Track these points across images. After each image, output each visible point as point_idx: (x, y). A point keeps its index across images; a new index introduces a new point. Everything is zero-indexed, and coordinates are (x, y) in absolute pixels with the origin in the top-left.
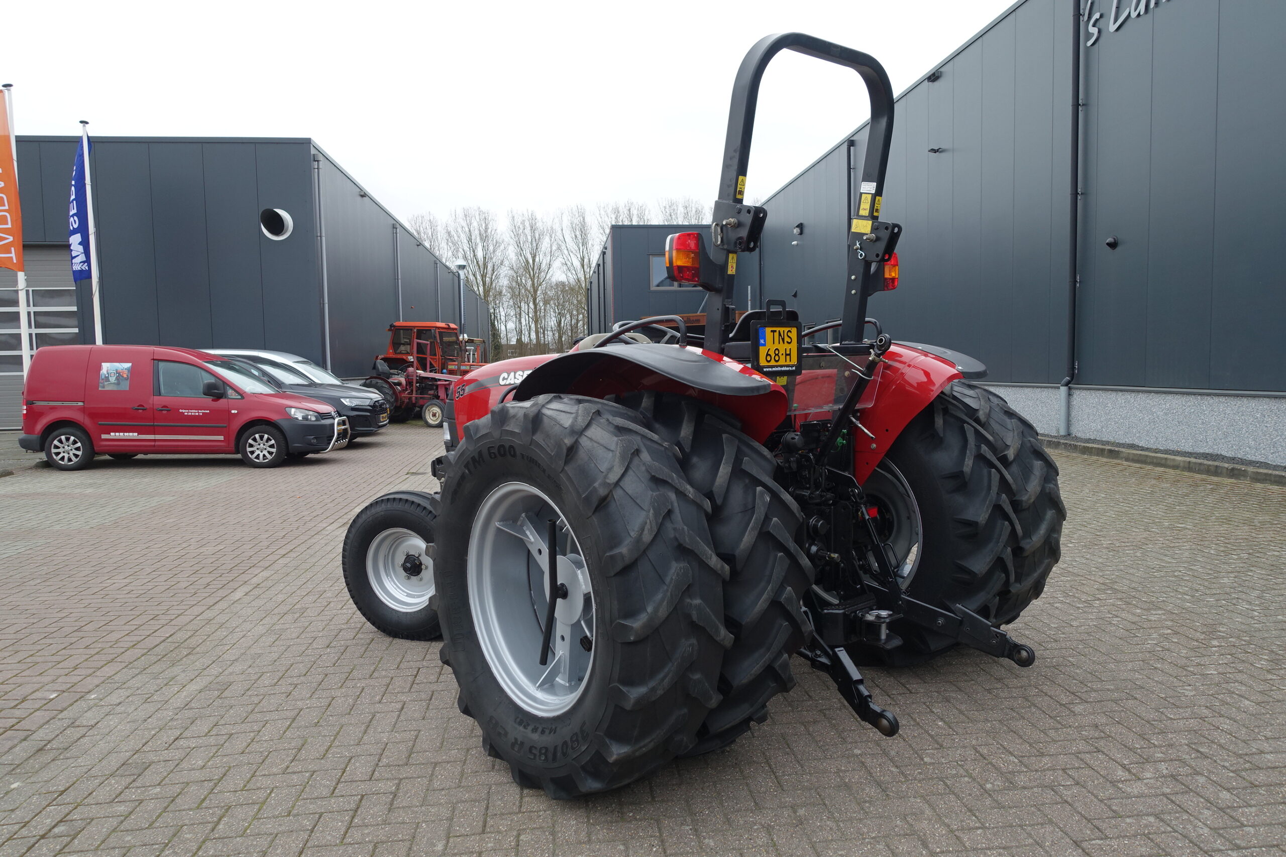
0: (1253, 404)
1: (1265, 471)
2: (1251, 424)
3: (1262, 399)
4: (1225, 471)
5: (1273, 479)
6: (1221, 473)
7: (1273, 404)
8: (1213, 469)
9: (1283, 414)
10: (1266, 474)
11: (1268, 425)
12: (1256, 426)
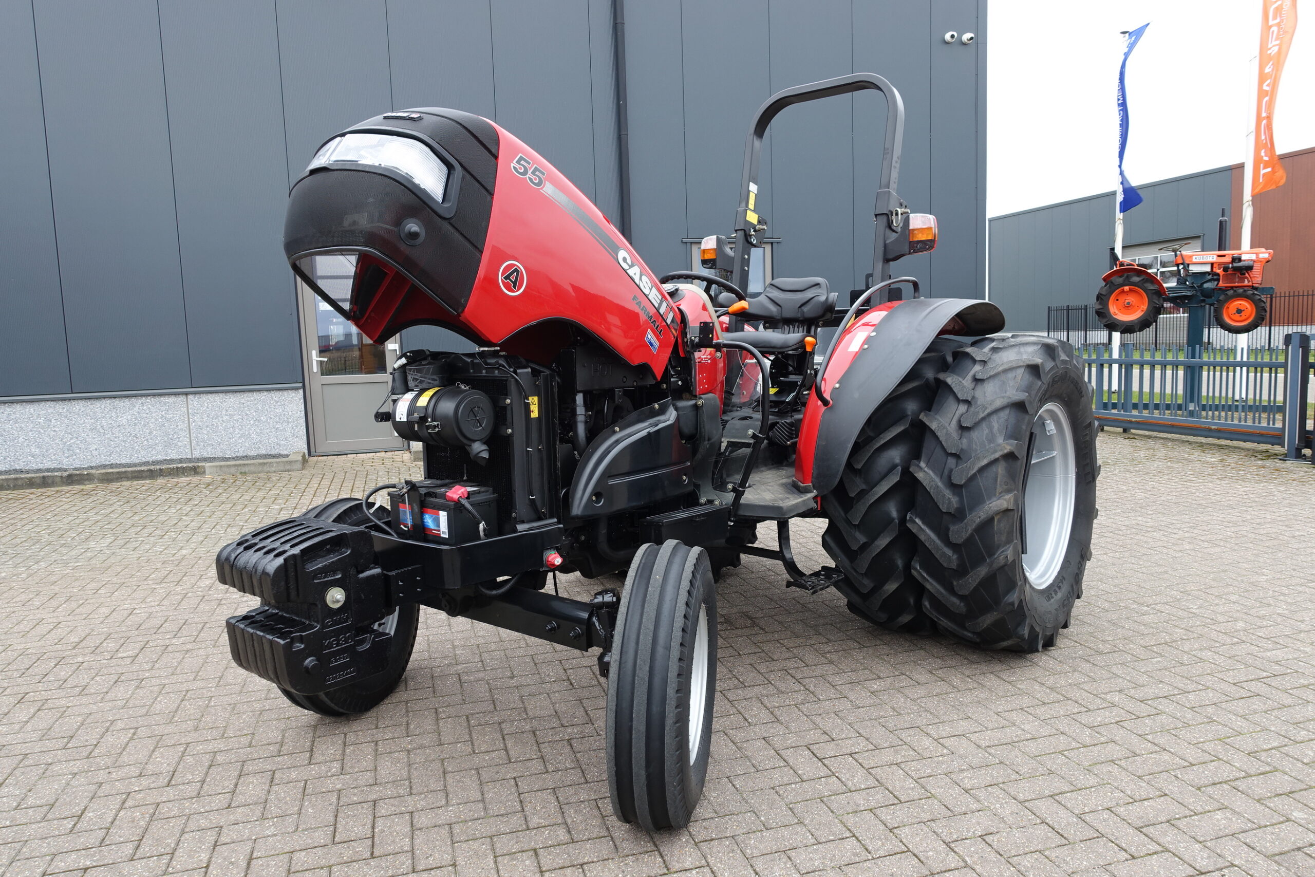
0: (31, 410)
1: (118, 470)
2: (31, 431)
3: (43, 403)
4: (58, 480)
5: (130, 475)
6: (53, 482)
7: (61, 407)
8: (38, 481)
9: (76, 416)
10: (118, 473)
11: (57, 429)
12: (40, 431)
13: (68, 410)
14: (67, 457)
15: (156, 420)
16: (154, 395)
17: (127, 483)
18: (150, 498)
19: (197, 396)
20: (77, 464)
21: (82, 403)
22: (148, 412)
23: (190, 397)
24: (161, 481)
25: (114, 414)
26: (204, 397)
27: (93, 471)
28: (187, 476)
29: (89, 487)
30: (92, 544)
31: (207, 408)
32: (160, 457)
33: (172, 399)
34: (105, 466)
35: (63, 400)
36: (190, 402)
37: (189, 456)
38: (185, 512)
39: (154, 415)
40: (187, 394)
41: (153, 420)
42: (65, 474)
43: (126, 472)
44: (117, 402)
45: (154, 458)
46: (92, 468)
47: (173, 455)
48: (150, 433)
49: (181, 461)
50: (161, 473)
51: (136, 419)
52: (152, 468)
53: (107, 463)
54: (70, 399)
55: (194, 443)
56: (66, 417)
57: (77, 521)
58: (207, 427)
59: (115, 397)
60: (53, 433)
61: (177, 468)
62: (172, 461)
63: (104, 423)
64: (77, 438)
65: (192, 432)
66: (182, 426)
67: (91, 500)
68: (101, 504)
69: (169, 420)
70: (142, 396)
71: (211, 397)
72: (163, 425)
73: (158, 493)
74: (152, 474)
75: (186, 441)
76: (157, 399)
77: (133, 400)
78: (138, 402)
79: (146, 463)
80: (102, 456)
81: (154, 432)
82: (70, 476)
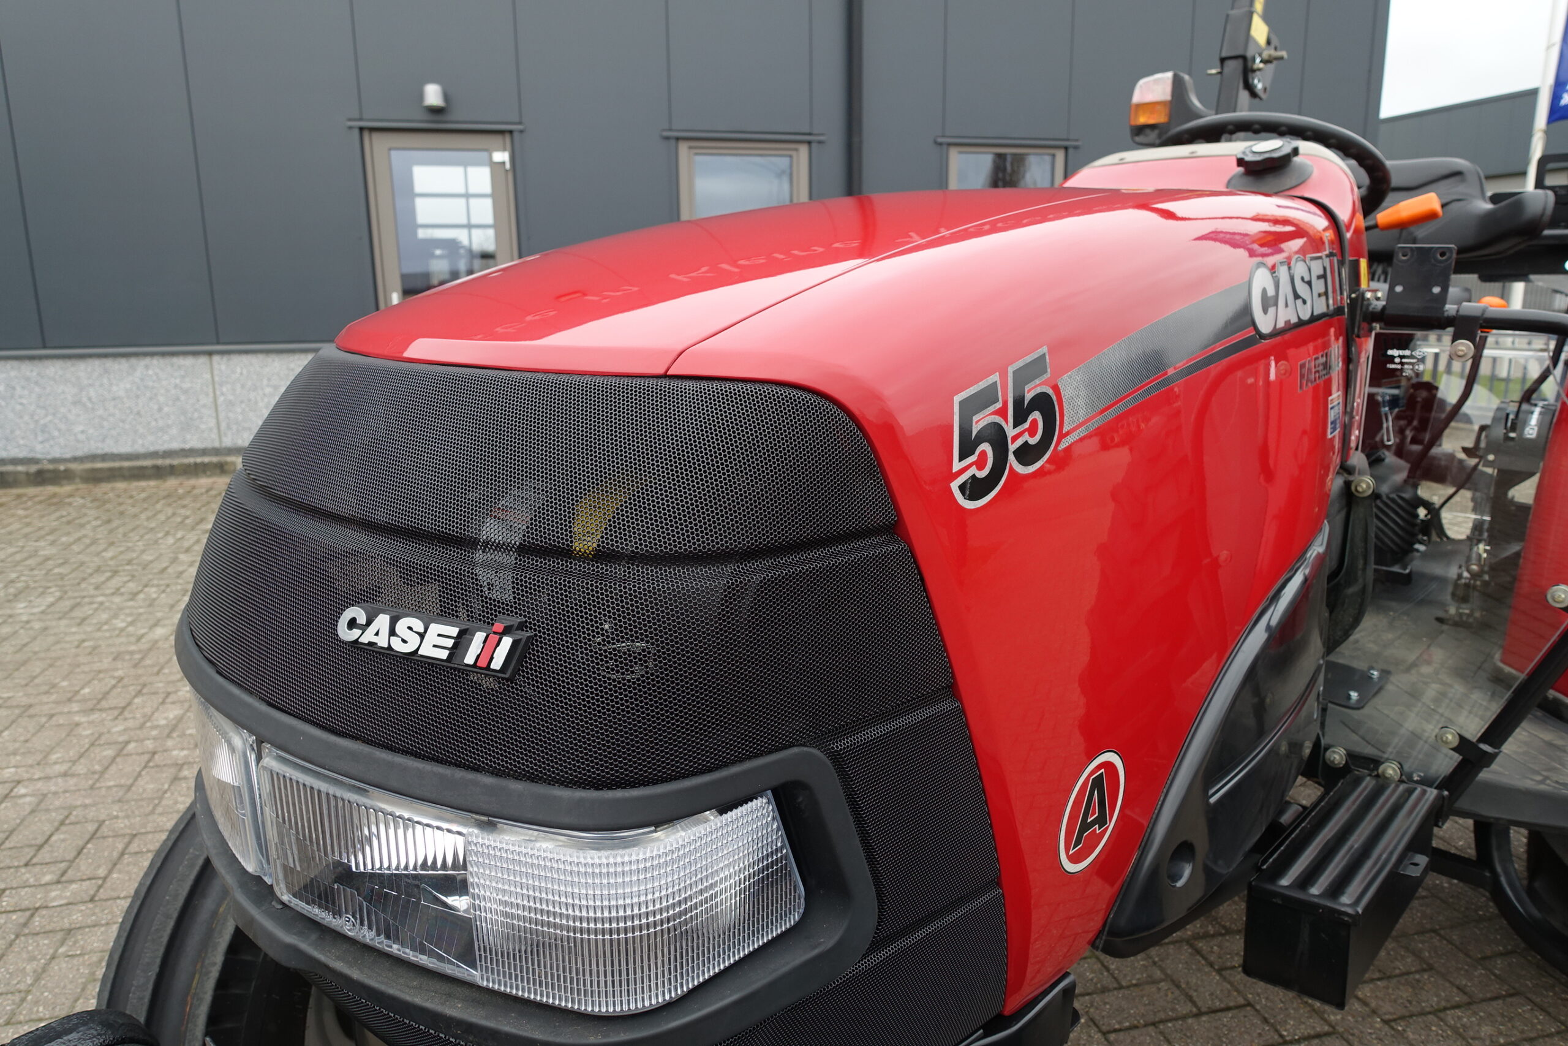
1: (107, 464)
13: (38, 374)
14: (42, 442)
15: (167, 391)
16: (163, 354)
17: (121, 485)
18: (143, 516)
19: (225, 358)
20: (56, 453)
21: (59, 364)
22: (155, 378)
23: (216, 358)
24: (172, 482)
25: (105, 381)
26: (236, 359)
27: (73, 466)
28: (210, 476)
29: (67, 489)
30: (20, 606)
31: (241, 374)
32: (175, 445)
33: (188, 362)
34: (93, 458)
35: (32, 358)
36: (216, 366)
37: (217, 445)
38: (186, 544)
39: (164, 383)
40: (210, 354)
41: (162, 391)
42: (33, 468)
43: (120, 469)
44: (109, 363)
45: (166, 447)
46: (75, 459)
47: (193, 442)
48: (160, 410)
49: (204, 452)
50: (172, 471)
51: (138, 388)
52: (159, 462)
53: (100, 452)
54: (40, 358)
55: (223, 425)
56: (36, 383)
57: (18, 557)
58: (242, 402)
59: (106, 356)
60: (18, 407)
61: (196, 464)
62: (191, 452)
63: (92, 393)
64: (54, 414)
65: (220, 409)
66: (207, 400)
67: (58, 514)
68: (69, 523)
69: (186, 392)
70: (146, 355)
71: (245, 359)
72: (178, 399)
73: (159, 506)
74: (159, 473)
75: (212, 423)
76: (168, 360)
77: (133, 361)
78: (141, 365)
79: (154, 455)
80: (92, 442)
81: (166, 409)
82: (40, 473)
